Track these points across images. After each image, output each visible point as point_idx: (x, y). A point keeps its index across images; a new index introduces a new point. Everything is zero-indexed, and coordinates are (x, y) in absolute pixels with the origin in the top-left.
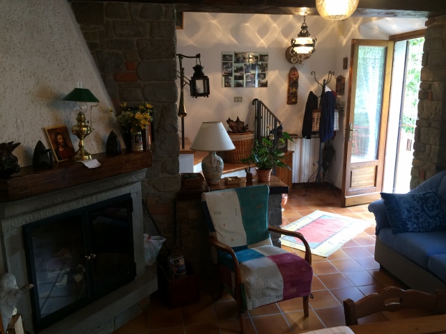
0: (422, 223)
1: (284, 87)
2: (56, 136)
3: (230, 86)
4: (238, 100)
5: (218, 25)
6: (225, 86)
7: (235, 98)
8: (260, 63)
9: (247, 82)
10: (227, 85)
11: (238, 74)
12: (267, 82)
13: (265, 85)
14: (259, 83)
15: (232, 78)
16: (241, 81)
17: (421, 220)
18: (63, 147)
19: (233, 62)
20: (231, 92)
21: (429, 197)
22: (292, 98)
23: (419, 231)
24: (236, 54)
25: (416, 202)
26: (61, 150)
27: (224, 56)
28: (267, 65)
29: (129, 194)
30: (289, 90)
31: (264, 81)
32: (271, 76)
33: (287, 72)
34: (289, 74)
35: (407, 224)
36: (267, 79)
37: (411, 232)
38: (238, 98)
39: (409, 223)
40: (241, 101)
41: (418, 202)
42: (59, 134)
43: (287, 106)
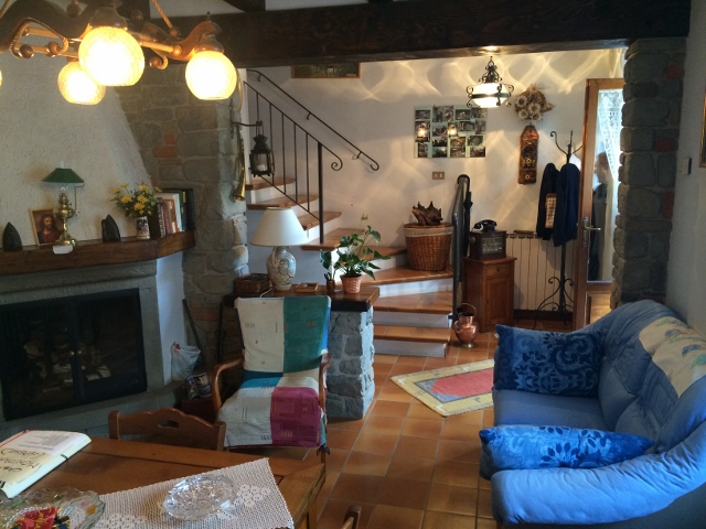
0: (543, 379)
1: (514, 156)
2: (43, 218)
3: (426, 156)
4: (438, 176)
5: (409, 68)
6: (419, 156)
7: (434, 173)
8: (473, 120)
9: (452, 151)
10: (422, 154)
11: (439, 139)
12: (484, 150)
13: (481, 154)
14: (472, 150)
15: (430, 144)
16: (443, 149)
17: (541, 374)
18: (49, 230)
19: (431, 120)
20: (428, 164)
21: (575, 341)
22: (527, 173)
23: (537, 392)
24: (436, 109)
25: (546, 346)
26: (46, 233)
27: (418, 113)
28: (484, 124)
29: (137, 290)
30: (521, 161)
31: (480, 147)
32: (493, 140)
33: (519, 133)
34: (522, 136)
35: (517, 378)
36: (484, 144)
37: (520, 390)
38: (438, 173)
39: (520, 377)
40: (443, 178)
41: (549, 347)
42: (48, 216)
43: (519, 186)
